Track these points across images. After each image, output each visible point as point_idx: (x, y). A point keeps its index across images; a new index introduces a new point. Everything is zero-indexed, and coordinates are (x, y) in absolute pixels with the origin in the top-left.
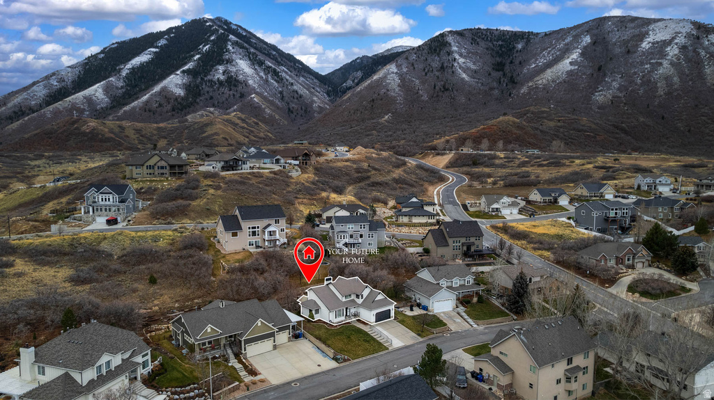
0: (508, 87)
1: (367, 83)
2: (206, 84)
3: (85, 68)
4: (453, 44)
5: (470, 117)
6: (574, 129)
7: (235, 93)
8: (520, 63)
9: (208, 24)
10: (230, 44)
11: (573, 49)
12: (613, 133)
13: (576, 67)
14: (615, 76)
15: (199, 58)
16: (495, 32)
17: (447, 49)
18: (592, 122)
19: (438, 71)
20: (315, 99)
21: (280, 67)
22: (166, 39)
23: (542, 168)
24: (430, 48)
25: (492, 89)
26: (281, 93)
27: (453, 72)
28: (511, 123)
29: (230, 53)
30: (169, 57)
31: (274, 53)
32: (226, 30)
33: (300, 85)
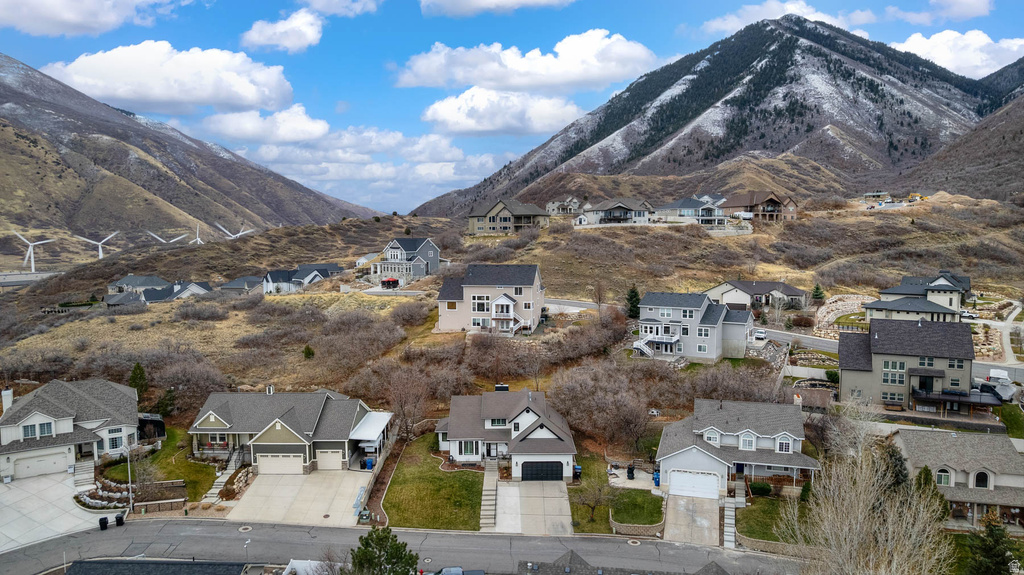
2: (757, 117)
3: (606, 113)
7: (800, 126)
9: (768, 28)
10: (799, 52)
15: (750, 81)
20: (946, 122)
21: (884, 77)
22: (709, 60)
26: (879, 118)
29: (797, 66)
30: (710, 84)
31: (876, 55)
32: (796, 33)
33: (917, 103)
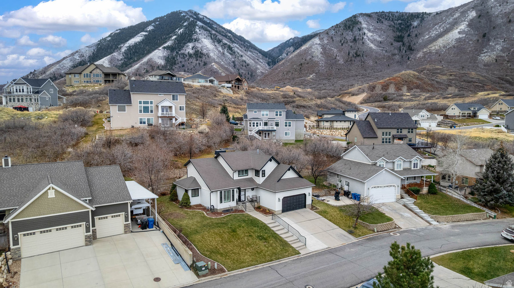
0: (407, 53)
1: (297, 52)
2: (180, 56)
3: (97, 47)
4: (363, 22)
5: (377, 75)
6: (464, 81)
7: (200, 62)
8: (416, 36)
9: (182, 15)
10: (198, 28)
11: (461, 22)
12: (499, 83)
13: (464, 35)
14: (498, 41)
15: (176, 39)
16: (396, 14)
17: (358, 26)
18: (479, 75)
19: (351, 42)
20: (259, 66)
21: (234, 44)
22: (153, 26)
23: (448, 100)
24: (345, 26)
25: (394, 55)
26: (234, 62)
27: (363, 43)
28: (412, 75)
29: (197, 34)
30: (155, 38)
31: (229, 35)
32: (195, 19)
33: (248, 57)
